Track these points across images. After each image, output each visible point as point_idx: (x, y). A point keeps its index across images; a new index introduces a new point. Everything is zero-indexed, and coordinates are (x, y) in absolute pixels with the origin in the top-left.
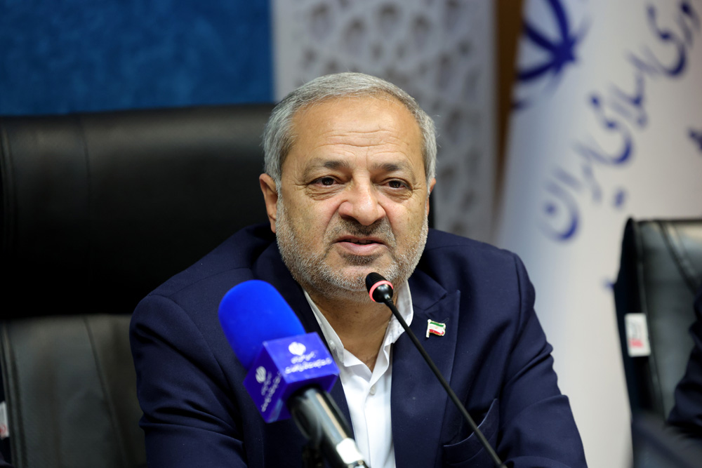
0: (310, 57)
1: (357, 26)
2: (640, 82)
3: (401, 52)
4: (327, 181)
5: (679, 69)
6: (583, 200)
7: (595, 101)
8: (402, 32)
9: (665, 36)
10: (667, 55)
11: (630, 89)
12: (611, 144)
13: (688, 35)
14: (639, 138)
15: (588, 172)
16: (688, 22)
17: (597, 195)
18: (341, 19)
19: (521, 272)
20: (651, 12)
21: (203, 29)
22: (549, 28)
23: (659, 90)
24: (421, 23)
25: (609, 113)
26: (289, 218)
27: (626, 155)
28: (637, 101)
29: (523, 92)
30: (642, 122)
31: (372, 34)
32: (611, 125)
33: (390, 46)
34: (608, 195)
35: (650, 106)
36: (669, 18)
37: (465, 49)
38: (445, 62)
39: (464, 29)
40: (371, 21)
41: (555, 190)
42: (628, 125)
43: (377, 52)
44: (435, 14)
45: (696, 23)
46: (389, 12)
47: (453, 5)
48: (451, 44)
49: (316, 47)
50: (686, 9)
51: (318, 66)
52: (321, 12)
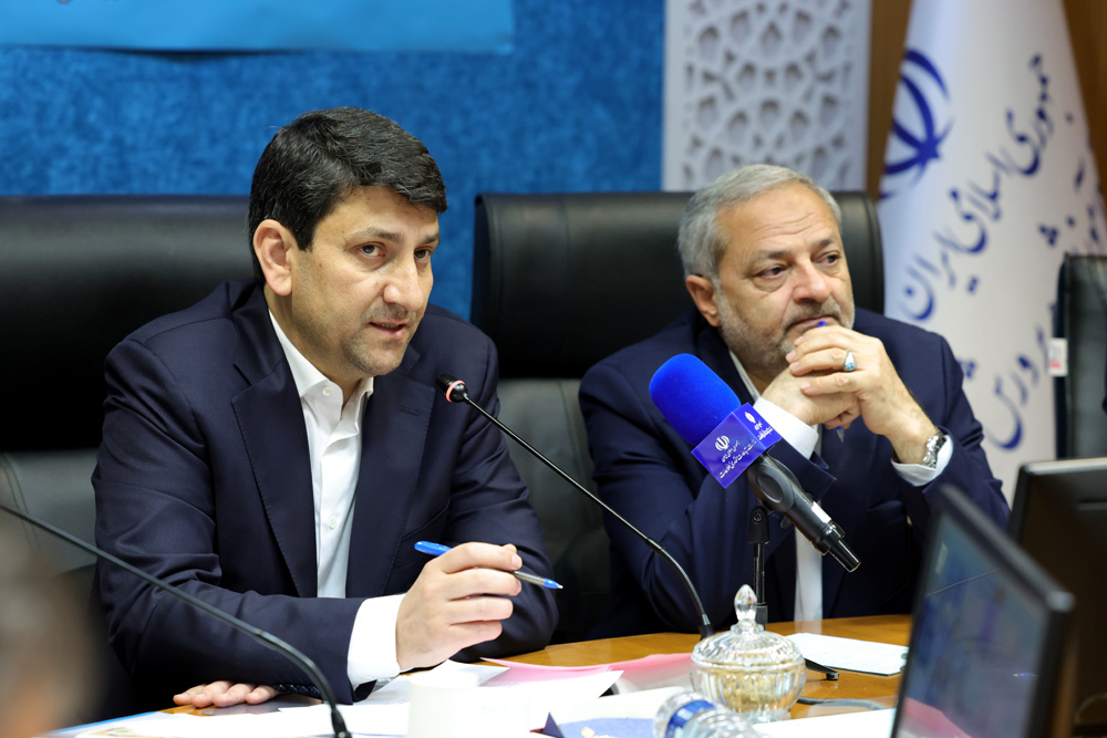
0: (697, 143)
1: (741, 117)
2: (997, 180)
3: (780, 142)
4: (777, 271)
5: (1032, 170)
6: (940, 285)
7: (955, 195)
8: (781, 124)
9: (1022, 139)
10: (1023, 157)
11: (988, 187)
12: (969, 236)
13: (1043, 140)
14: (993, 230)
15: (945, 259)
16: (1044, 127)
17: (952, 280)
18: (726, 111)
19: (946, 353)
20: (1010, 116)
21: (600, 114)
22: (916, 128)
23: (1013, 186)
24: (799, 117)
25: (967, 207)
26: (739, 311)
27: (980, 246)
28: (994, 196)
29: (889, 183)
30: (997, 216)
31: (754, 125)
32: (968, 217)
33: (770, 138)
34: (963, 281)
35: (1003, 201)
36: (1025, 123)
37: (838, 142)
38: (820, 152)
39: (837, 125)
40: (753, 114)
41: (914, 274)
42: (984, 218)
43: (758, 142)
44: (813, 109)
45: (1051, 128)
46: (770, 106)
47: (829, 101)
48: (826, 137)
49: (702, 135)
50: (1041, 115)
51: (703, 153)
52: (709, 103)
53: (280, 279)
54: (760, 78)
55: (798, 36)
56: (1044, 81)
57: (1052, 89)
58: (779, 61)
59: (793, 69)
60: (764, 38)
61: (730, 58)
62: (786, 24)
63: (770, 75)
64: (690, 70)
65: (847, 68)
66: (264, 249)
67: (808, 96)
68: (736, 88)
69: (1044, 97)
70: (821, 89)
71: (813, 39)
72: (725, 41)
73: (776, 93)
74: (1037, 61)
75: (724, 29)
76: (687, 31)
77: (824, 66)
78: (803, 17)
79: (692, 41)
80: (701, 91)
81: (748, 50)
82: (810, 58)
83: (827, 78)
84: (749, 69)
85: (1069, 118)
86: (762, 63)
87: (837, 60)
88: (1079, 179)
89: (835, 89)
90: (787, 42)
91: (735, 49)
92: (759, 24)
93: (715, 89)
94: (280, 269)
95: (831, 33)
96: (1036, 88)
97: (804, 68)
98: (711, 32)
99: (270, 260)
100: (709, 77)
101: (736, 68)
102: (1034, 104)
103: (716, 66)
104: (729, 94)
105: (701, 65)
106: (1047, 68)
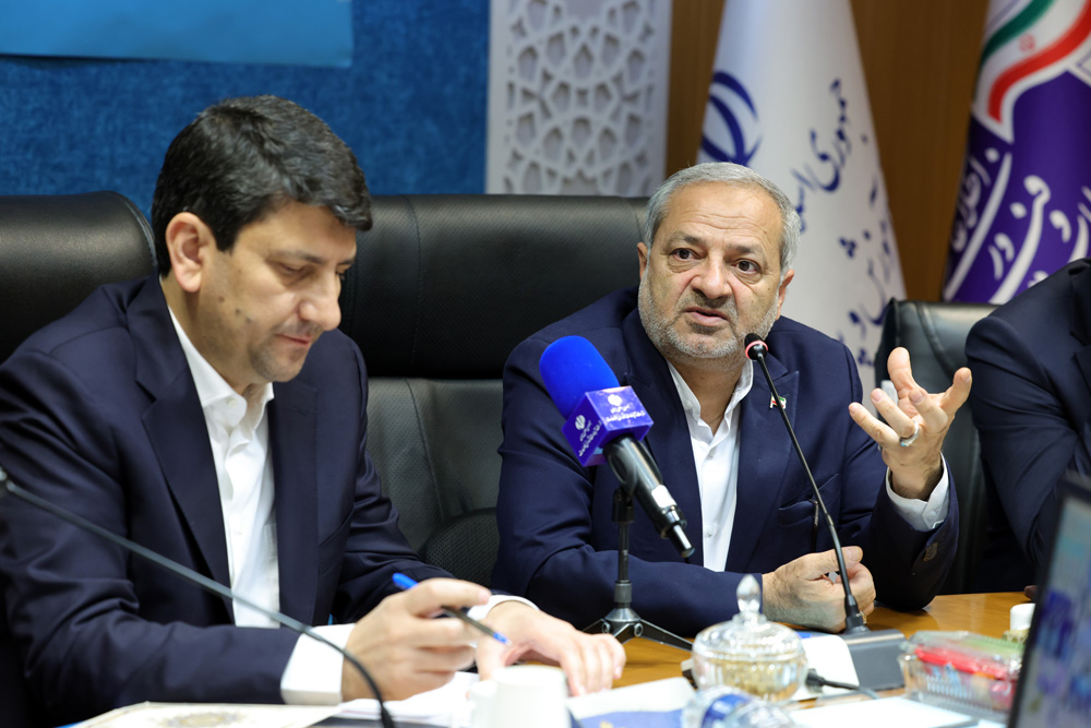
0: (517, 157)
1: (556, 133)
2: (802, 195)
3: (590, 159)
5: (833, 186)
8: (592, 142)
9: (824, 157)
10: (824, 174)
13: (843, 159)
16: (843, 146)
18: (543, 128)
20: (813, 136)
22: (727, 145)
23: (816, 200)
24: (607, 134)
31: (568, 143)
33: (581, 155)
35: (807, 215)
36: (827, 143)
37: (641, 159)
38: (625, 167)
40: (567, 131)
43: (571, 157)
44: (619, 129)
45: (849, 147)
46: (582, 122)
47: (634, 120)
48: (630, 156)
49: (521, 151)
50: (841, 135)
51: (523, 166)
52: (528, 118)
53: (189, 275)
54: (573, 97)
55: (607, 59)
56: (843, 104)
57: (850, 112)
58: (590, 83)
59: (602, 88)
60: (576, 60)
61: (547, 77)
62: (597, 48)
63: (582, 93)
64: (511, 86)
65: (650, 89)
66: (176, 245)
67: (615, 116)
68: (551, 106)
69: (843, 119)
70: (627, 109)
71: (620, 62)
72: (543, 62)
73: (587, 112)
74: (836, 84)
75: (541, 50)
76: (509, 51)
77: (629, 89)
78: (611, 40)
79: (513, 61)
80: (522, 108)
81: (563, 71)
82: (618, 79)
83: (632, 98)
84: (564, 87)
85: (864, 139)
86: (576, 83)
87: (642, 83)
88: (873, 195)
89: (639, 110)
90: (598, 64)
91: (551, 70)
92: (572, 47)
93: (533, 107)
94: (190, 263)
95: (636, 56)
96: (837, 111)
97: (613, 89)
98: (530, 52)
99: (181, 255)
100: (527, 94)
101: (552, 86)
102: (835, 125)
103: (534, 85)
104: (547, 113)
105: (520, 83)
106: (846, 93)
